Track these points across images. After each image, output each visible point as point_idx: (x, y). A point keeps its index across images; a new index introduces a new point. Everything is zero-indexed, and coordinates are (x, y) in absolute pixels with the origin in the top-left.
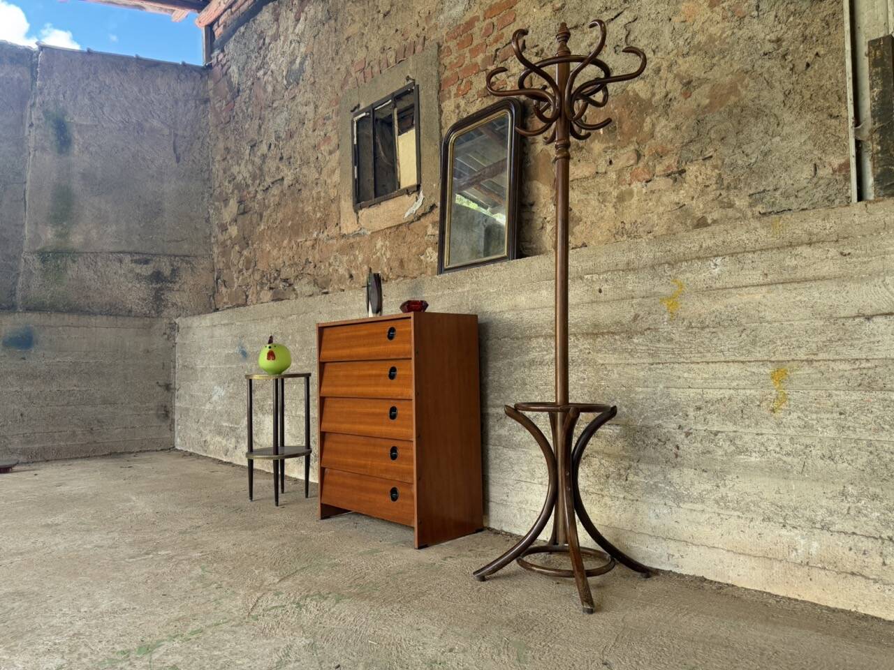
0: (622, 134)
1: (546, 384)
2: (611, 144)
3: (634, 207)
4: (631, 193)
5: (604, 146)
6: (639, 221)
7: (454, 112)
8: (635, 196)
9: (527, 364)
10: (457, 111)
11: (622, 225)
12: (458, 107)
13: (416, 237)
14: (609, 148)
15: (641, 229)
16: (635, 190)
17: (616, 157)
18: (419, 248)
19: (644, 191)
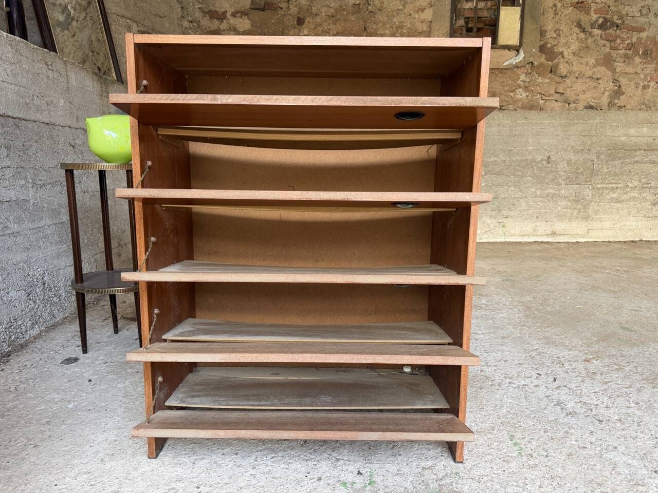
0: (651, 57)
1: (642, 172)
2: (644, 61)
3: (650, 93)
4: (649, 86)
5: (641, 60)
6: (651, 100)
7: (552, 8)
8: (650, 88)
9: (632, 163)
10: (554, 8)
11: (644, 100)
12: (555, 5)
13: (508, 79)
14: (643, 62)
15: (651, 104)
16: (651, 86)
17: (646, 67)
18: (511, 87)
19: (655, 87)
